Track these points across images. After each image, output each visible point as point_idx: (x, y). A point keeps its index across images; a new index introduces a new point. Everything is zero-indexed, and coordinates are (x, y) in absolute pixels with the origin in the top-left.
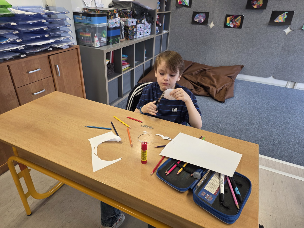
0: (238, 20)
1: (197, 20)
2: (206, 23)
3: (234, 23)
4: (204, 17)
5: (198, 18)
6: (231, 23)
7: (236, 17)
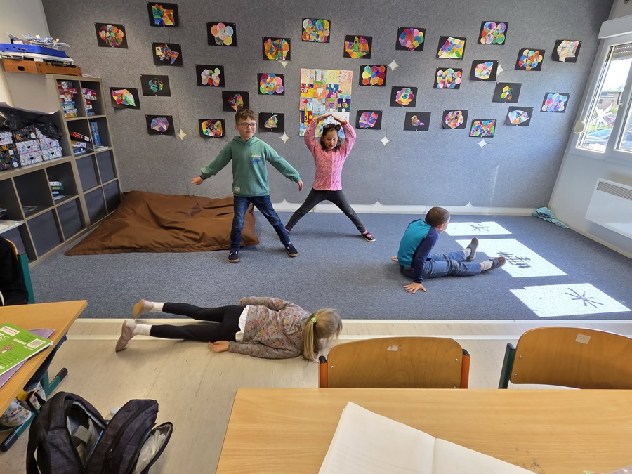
0: (217, 126)
1: (156, 128)
2: (171, 131)
3: (214, 130)
4: (166, 123)
5: (157, 125)
6: (209, 130)
7: (214, 121)
